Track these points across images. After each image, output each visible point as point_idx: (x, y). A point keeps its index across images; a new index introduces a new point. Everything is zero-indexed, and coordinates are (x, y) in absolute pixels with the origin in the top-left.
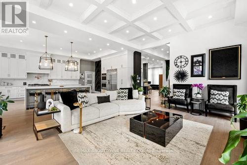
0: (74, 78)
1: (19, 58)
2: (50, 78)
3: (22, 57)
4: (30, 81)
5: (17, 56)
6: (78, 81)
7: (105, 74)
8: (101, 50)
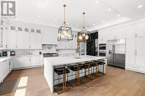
0: (74, 48)
1: (37, 32)
2: (57, 48)
3: (38, 31)
4: (44, 51)
5: (35, 31)
6: (75, 51)
7: (105, 44)
8: (94, 25)
